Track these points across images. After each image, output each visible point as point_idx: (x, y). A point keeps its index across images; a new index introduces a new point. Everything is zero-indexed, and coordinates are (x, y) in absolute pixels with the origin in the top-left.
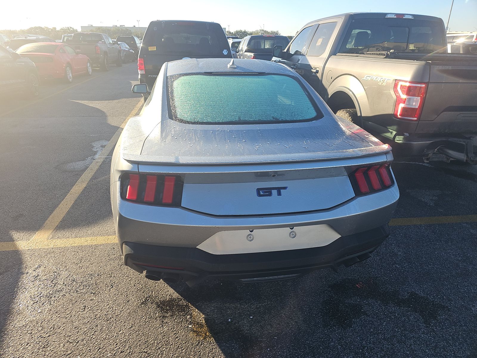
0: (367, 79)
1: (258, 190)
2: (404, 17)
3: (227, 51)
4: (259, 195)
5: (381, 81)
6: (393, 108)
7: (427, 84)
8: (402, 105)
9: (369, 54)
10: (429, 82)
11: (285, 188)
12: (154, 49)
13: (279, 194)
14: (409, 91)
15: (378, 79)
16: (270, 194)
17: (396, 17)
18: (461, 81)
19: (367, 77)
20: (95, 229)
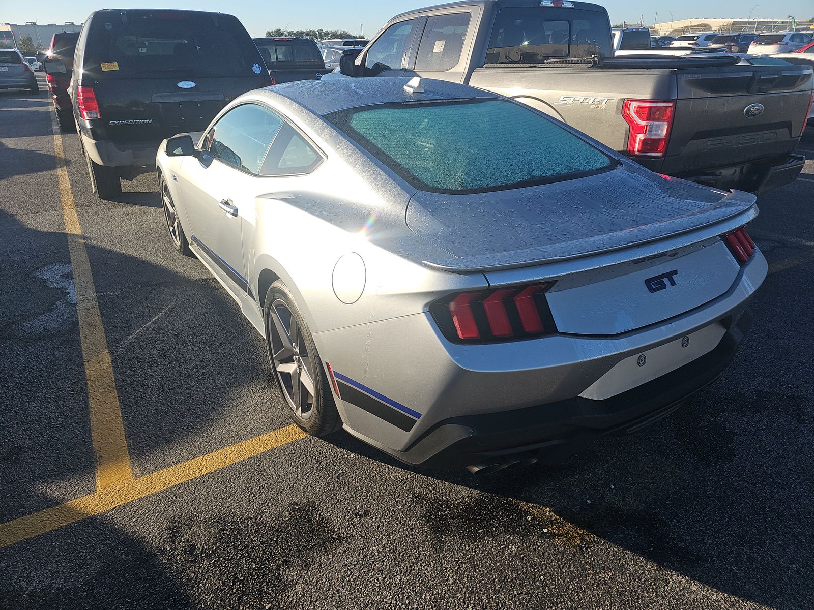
0: (566, 102)
1: (648, 282)
2: (563, 6)
3: (259, 67)
4: (652, 290)
5: (596, 103)
6: (624, 141)
7: (675, 101)
8: (640, 137)
9: (550, 63)
10: (677, 99)
11: (675, 272)
12: (112, 67)
13: (673, 283)
14: (650, 114)
15: (588, 100)
16: (664, 286)
17: (552, 5)
18: (709, 95)
19: (565, 99)
20: (220, 430)
